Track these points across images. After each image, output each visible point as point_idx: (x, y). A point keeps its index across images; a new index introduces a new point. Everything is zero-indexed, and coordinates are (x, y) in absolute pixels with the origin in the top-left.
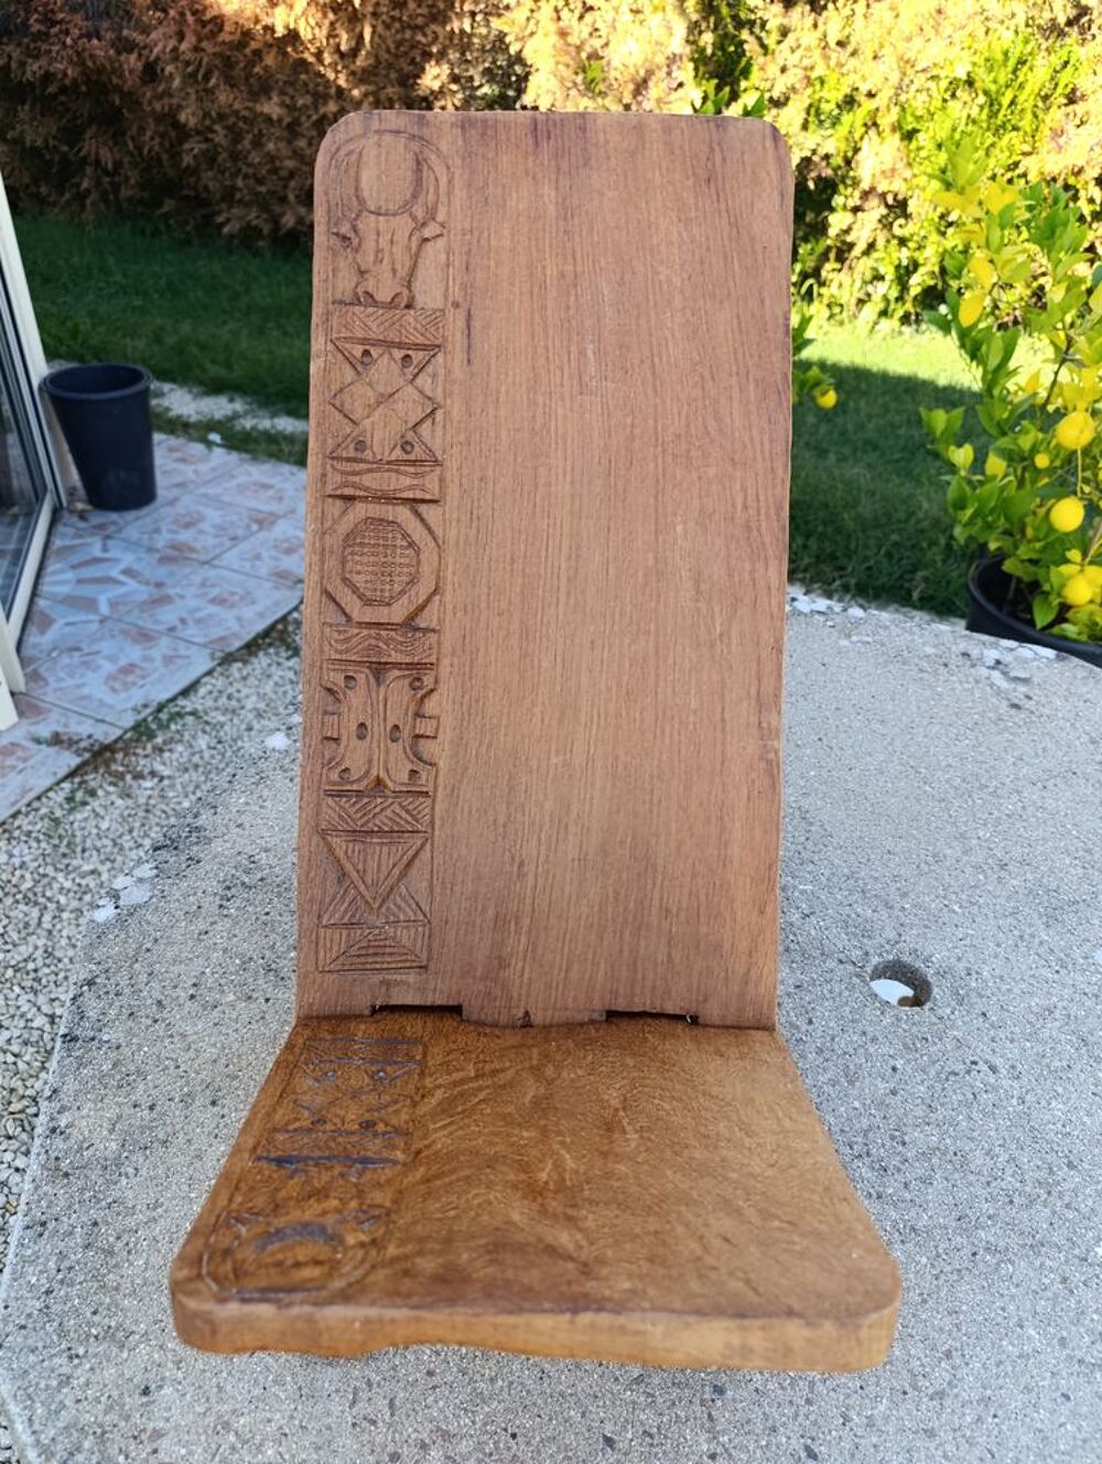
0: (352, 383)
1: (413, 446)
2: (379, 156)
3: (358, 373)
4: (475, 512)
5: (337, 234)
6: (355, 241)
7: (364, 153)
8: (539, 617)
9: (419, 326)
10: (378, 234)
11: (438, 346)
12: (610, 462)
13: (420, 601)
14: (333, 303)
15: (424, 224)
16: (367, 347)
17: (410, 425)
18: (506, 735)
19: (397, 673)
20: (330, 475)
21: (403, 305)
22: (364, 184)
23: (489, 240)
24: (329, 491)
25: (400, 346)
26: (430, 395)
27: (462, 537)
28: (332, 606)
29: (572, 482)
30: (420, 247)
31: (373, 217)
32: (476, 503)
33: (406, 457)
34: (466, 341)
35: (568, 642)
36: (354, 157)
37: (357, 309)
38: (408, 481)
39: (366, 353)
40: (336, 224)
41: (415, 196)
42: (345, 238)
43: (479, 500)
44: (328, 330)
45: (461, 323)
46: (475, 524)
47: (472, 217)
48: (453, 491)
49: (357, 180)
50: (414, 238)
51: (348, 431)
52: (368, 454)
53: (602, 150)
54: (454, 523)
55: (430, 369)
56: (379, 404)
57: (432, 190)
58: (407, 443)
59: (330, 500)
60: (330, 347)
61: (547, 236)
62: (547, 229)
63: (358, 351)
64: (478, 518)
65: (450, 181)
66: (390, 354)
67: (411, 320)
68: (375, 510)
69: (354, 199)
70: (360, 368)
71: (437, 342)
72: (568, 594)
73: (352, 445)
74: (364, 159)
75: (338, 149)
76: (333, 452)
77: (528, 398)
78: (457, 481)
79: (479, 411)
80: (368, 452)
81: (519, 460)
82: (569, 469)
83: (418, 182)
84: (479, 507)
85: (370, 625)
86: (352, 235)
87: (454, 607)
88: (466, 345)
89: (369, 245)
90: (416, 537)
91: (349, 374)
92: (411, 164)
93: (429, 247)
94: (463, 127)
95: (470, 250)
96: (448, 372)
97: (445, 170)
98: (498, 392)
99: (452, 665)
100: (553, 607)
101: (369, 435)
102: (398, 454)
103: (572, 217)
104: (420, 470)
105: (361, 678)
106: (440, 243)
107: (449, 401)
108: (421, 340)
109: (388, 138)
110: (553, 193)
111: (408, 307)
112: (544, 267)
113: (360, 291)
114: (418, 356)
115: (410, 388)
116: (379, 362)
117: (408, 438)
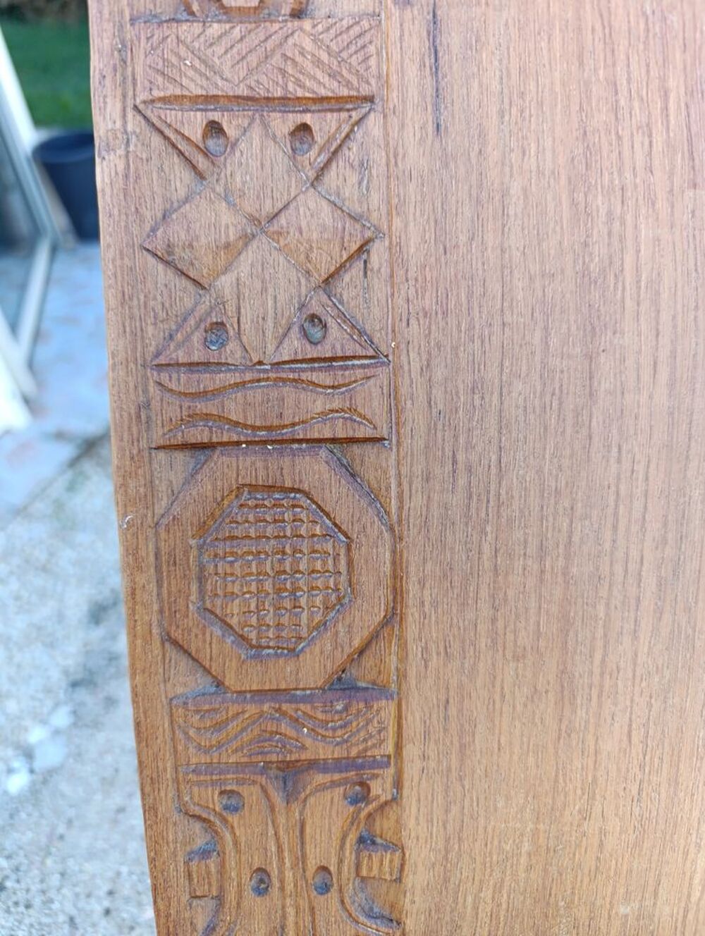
0: (187, 200)
1: (325, 326)
3: (200, 176)
4: (461, 457)
8: (598, 657)
9: (324, 57)
11: (370, 99)
13: (357, 643)
14: (133, 21)
16: (216, 116)
17: (317, 278)
18: (529, 868)
19: (320, 778)
20: (155, 404)
21: (286, 10)
24: (158, 436)
25: (286, 103)
26: (357, 209)
27: (435, 512)
28: (184, 663)
29: (672, 384)
32: (462, 440)
33: (312, 352)
34: (429, 82)
35: (657, 705)
37: (188, 30)
38: (319, 404)
39: (214, 128)
43: (469, 431)
44: (126, 83)
45: (416, 42)
46: (462, 482)
48: (415, 416)
51: (188, 303)
52: (232, 352)
54: (417, 484)
55: (352, 152)
56: (247, 239)
58: (313, 318)
59: (161, 455)
60: (133, 123)
63: (194, 124)
64: (469, 470)
66: (265, 126)
67: (308, 44)
68: (253, 467)
70: (201, 162)
71: (365, 90)
72: (659, 613)
73: (197, 338)
76: (157, 355)
77: (574, 203)
78: (422, 398)
79: (463, 239)
80: (232, 346)
81: (554, 341)
82: (664, 354)
84: (470, 446)
85: (260, 695)
87: (426, 649)
88: (430, 92)
90: (342, 516)
91: (181, 179)
96: (394, 156)
98: (505, 193)
99: (424, 757)
100: (627, 640)
101: (231, 309)
102: (294, 346)
104: (341, 377)
105: (251, 793)
107: (397, 223)
108: (328, 87)
114: (325, 125)
115: (311, 201)
116: (242, 145)
117: (315, 308)
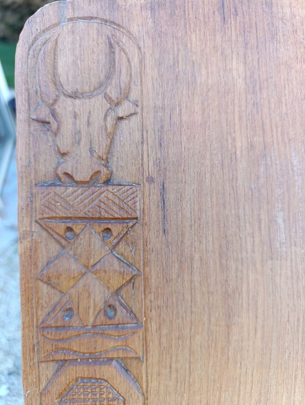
0: (58, 257)
1: (115, 310)
2: (73, 43)
3: (63, 247)
4: (173, 366)
5: (37, 121)
6: (54, 125)
7: (60, 40)
9: (117, 201)
10: (75, 117)
11: (136, 218)
12: (298, 320)
14: (36, 186)
15: (118, 104)
16: (69, 225)
17: (112, 290)
20: (41, 344)
21: (102, 182)
22: (61, 70)
23: (180, 114)
24: (42, 357)
25: (100, 220)
26: (130, 261)
27: (162, 388)
30: (115, 127)
31: (69, 101)
32: (174, 359)
33: (110, 322)
34: (161, 213)
36: (50, 46)
38: (112, 343)
39: (69, 229)
40: (36, 109)
41: (108, 77)
42: (44, 123)
43: (177, 355)
44: (32, 211)
45: (155, 197)
46: (174, 376)
47: (164, 95)
49: (55, 68)
50: (109, 119)
51: (57, 299)
53: (289, 24)
54: (155, 376)
55: (128, 239)
56: (83, 274)
57: (124, 71)
58: (110, 306)
59: (43, 364)
60: (35, 227)
61: (237, 109)
62: (236, 101)
63: (61, 227)
64: (177, 371)
65: (142, 61)
66: (91, 229)
67: (110, 196)
68: (83, 371)
69: (51, 86)
70: (64, 242)
71: (134, 215)
73: (60, 315)
74: (60, 46)
75: (36, 39)
76: (43, 322)
78: (157, 341)
79: (174, 276)
80: (75, 318)
81: (213, 319)
83: (112, 63)
84: (177, 361)
86: (51, 120)
88: (161, 217)
89: (67, 127)
90: (122, 390)
91: (54, 248)
92: (103, 47)
93: (124, 124)
94: (152, 9)
95: (162, 127)
97: (136, 51)
98: (192, 258)
101: (75, 302)
102: (102, 319)
103: (260, 89)
104: (122, 332)
106: (135, 120)
107: (147, 269)
108: (119, 214)
109: (81, 24)
110: (241, 68)
111: (107, 182)
112: (234, 139)
113: (59, 172)
114: (116, 229)
115: (110, 258)
116: (81, 236)
117: (111, 302)
